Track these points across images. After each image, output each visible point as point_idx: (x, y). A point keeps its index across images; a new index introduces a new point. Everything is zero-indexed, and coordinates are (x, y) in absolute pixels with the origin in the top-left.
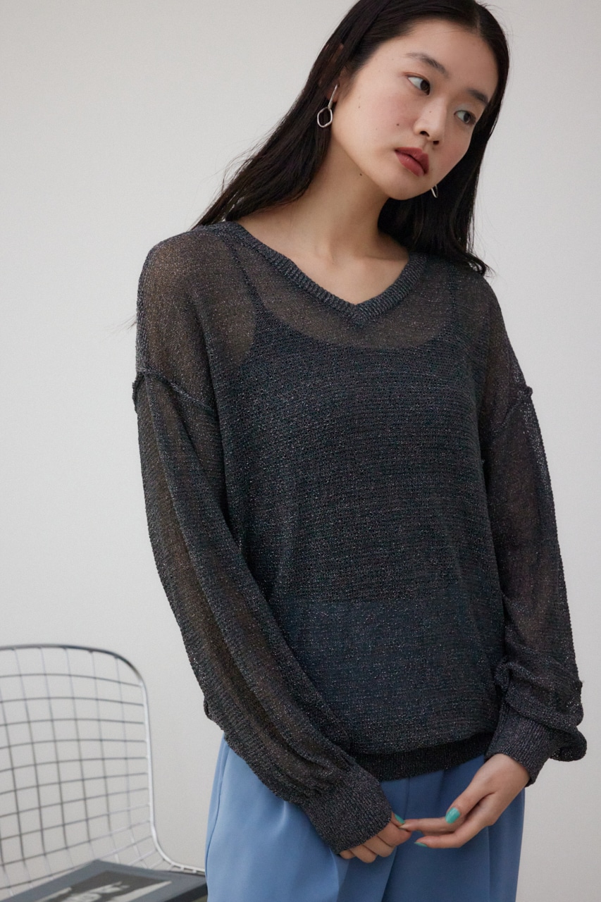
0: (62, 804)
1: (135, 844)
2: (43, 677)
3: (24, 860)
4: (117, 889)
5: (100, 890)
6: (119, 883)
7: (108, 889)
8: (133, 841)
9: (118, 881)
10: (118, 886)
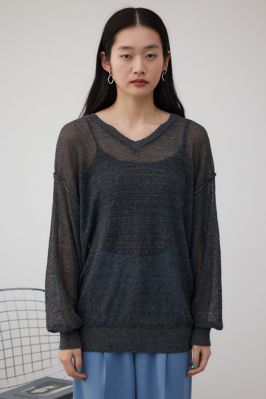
0: (31, 354)
1: (61, 371)
2: (24, 301)
3: (15, 376)
4: (54, 387)
5: (47, 387)
6: (55, 385)
7: (51, 387)
8: (61, 370)
9: (54, 384)
10: (55, 386)
